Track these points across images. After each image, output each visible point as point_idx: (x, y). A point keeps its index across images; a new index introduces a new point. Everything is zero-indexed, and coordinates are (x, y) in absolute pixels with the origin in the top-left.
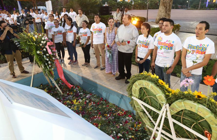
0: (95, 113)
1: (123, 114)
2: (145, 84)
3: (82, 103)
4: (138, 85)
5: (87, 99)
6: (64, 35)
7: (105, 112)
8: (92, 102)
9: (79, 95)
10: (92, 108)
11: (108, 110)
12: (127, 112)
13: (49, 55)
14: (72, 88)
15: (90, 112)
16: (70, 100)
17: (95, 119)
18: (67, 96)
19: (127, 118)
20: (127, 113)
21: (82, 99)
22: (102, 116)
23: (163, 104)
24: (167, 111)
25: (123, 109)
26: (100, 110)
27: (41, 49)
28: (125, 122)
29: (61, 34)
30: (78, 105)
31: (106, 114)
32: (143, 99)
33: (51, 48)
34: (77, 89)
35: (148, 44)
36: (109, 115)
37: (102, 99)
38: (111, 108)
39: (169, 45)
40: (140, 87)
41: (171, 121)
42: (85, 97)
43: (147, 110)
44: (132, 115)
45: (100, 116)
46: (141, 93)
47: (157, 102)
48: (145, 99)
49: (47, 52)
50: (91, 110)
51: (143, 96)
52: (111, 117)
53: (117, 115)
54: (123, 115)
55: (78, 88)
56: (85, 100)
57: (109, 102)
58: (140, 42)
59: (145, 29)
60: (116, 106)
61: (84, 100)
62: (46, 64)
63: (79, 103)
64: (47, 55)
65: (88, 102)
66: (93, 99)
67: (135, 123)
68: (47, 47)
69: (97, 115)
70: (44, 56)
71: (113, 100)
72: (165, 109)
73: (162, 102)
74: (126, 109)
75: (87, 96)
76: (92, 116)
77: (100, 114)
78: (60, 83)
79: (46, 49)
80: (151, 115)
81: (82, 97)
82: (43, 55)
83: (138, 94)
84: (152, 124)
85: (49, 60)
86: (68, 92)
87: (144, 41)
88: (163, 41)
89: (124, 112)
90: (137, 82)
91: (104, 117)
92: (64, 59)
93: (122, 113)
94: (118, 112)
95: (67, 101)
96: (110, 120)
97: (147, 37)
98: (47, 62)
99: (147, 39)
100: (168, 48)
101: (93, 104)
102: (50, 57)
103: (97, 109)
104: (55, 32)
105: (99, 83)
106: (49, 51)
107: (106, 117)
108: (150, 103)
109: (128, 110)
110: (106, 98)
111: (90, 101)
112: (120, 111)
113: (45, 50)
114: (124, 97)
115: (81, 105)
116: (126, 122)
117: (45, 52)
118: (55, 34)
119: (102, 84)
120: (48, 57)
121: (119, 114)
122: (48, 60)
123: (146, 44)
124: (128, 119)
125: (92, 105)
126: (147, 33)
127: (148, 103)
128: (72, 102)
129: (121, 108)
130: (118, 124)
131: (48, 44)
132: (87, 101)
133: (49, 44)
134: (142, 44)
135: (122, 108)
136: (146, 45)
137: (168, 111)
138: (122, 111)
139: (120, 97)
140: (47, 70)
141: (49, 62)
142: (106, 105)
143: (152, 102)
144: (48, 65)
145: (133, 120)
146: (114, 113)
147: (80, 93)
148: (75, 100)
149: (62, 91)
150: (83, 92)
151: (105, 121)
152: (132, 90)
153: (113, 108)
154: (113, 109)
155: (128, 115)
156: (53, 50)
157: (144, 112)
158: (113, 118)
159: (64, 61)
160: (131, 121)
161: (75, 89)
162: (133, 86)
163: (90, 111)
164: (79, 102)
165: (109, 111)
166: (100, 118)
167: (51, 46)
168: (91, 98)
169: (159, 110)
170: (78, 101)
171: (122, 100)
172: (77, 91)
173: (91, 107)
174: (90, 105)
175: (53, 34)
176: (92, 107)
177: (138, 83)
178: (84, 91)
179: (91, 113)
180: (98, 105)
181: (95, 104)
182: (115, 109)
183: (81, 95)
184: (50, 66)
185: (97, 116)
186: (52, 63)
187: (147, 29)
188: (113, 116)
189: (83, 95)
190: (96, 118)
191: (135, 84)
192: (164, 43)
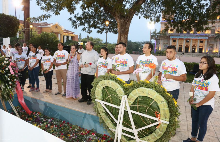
1: (86, 133)
2: (107, 82)
5: (49, 123)
6: (27, 61)
7: (68, 133)
8: (54, 125)
9: (40, 120)
11: (71, 131)
12: (90, 131)
13: (11, 75)
14: (32, 114)
15: (52, 133)
20: (90, 132)
21: (43, 123)
22: (64, 136)
23: (122, 97)
24: (126, 103)
25: (86, 129)
26: (62, 132)
27: (3, 68)
28: (88, 140)
29: (24, 61)
31: (69, 135)
32: (105, 100)
33: (14, 69)
34: (37, 114)
35: (107, 64)
36: (72, 135)
37: (64, 122)
38: (74, 129)
39: (124, 62)
40: (102, 87)
41: (130, 112)
42: (47, 121)
43: (109, 110)
44: (95, 133)
45: (62, 136)
46: (103, 95)
47: (117, 98)
48: (107, 99)
49: (9, 72)
50: (53, 131)
51: (105, 97)
52: (74, 137)
53: (80, 134)
55: (39, 114)
56: (47, 124)
57: (71, 124)
58: (100, 63)
59: (104, 52)
60: (79, 127)
61: (45, 123)
62: (6, 84)
63: (39, 127)
64: (9, 75)
65: (50, 125)
66: (55, 123)
67: (99, 139)
68: (10, 67)
69: (60, 136)
70: (5, 75)
72: (124, 101)
74: (89, 129)
75: (48, 121)
77: (63, 135)
78: (18, 110)
79: (9, 69)
80: (113, 115)
81: (42, 122)
83: (101, 97)
84: (114, 126)
85: (10, 81)
86: (27, 118)
87: (104, 62)
88: (119, 60)
89: (88, 132)
91: (67, 137)
92: (23, 87)
94: (81, 132)
96: (73, 139)
97: (106, 58)
98: (8, 82)
99: (106, 61)
100: (124, 64)
102: (11, 77)
103: (60, 130)
104: (17, 59)
105: (62, 105)
106: (12, 71)
107: (69, 137)
109: (91, 129)
110: (68, 121)
111: (52, 124)
112: (83, 131)
113: (7, 69)
114: (87, 116)
117: (7, 72)
118: (17, 60)
119: (64, 106)
120: (10, 77)
121: (82, 133)
122: (9, 79)
123: (105, 64)
124: (92, 137)
125: (54, 128)
126: (106, 56)
127: (110, 102)
131: (11, 64)
132: (48, 125)
133: (12, 65)
134: (102, 64)
135: (85, 128)
136: (106, 66)
138: (86, 130)
139: (83, 116)
140: (7, 90)
141: (10, 83)
142: (68, 127)
143: (113, 100)
144: (9, 85)
145: (96, 137)
146: (77, 133)
147: (41, 119)
148: (35, 125)
149: (20, 117)
150: (43, 117)
151: (68, 140)
152: (96, 93)
153: (76, 129)
154: (76, 130)
155: (92, 133)
156: (16, 71)
157: (107, 114)
158: (76, 136)
159: (24, 89)
160: (94, 138)
161: (35, 115)
162: (97, 88)
165: (72, 132)
167: (13, 67)
168: (53, 122)
169: (119, 106)
170: (39, 125)
171: (85, 119)
172: (38, 117)
175: (15, 60)
176: (55, 129)
177: (101, 84)
178: (45, 117)
180: (60, 127)
181: (57, 127)
182: (78, 129)
183: (42, 120)
184: (10, 87)
186: (13, 84)
187: (106, 52)
188: (77, 136)
189: (43, 120)
191: (97, 86)
192: (120, 61)
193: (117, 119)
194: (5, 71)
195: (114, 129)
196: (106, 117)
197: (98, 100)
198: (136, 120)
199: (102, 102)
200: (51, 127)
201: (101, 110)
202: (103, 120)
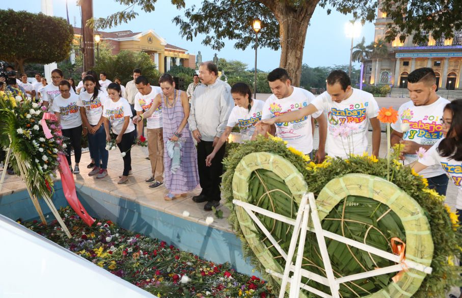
0: (147, 273)
1: (212, 271)
2: (261, 159)
3: (116, 253)
4: (245, 166)
5: (130, 246)
6: (83, 112)
7: (171, 271)
8: (141, 251)
10: (140, 263)
11: (177, 265)
12: (220, 266)
13: (46, 139)
14: (94, 224)
15: (135, 270)
16: (87, 250)
17: (148, 285)
18: (81, 242)
19: (222, 279)
20: (220, 269)
21: (117, 246)
22: (163, 278)
23: (300, 196)
24: (310, 212)
25: (210, 262)
26: (158, 267)
27: (28, 125)
28: (216, 288)
30: (106, 259)
32: (257, 201)
33: (53, 126)
34: (106, 226)
37: (164, 244)
38: (184, 261)
40: (249, 171)
41: (321, 235)
42: (125, 241)
43: (267, 227)
44: (232, 272)
45: (158, 278)
46: (252, 190)
47: (287, 199)
48: (263, 200)
49: (41, 133)
50: (138, 266)
51: (257, 195)
54: (211, 274)
55: (110, 225)
56: (125, 248)
57: (178, 250)
60: (196, 257)
61: (122, 247)
62: (37, 161)
63: (109, 254)
64: (42, 139)
65: (131, 251)
66: (142, 245)
67: (240, 288)
68: (42, 122)
69: (153, 278)
70: (34, 141)
71: (189, 244)
72: (307, 207)
73: (299, 193)
74: (218, 262)
75: (129, 241)
76: (140, 279)
77: (160, 274)
78: (66, 215)
79: (41, 127)
80: (277, 240)
81: (116, 243)
82: (32, 139)
83: (246, 193)
84: (278, 264)
85: (45, 153)
86: (84, 233)
89: (215, 269)
90: (244, 160)
91: (168, 279)
93: (210, 269)
94: (201, 269)
95: (80, 252)
96: (182, 285)
98: (39, 156)
101: (142, 256)
102: (46, 145)
103: (153, 263)
105: (157, 207)
106: (48, 132)
108: (273, 208)
109: (222, 263)
110: (172, 243)
111: (136, 249)
112: (204, 267)
113: (36, 127)
114: (212, 233)
115: (113, 259)
116: (219, 287)
117: (38, 133)
118: (63, 112)
119: (163, 209)
120: (43, 145)
121: (202, 272)
122: (41, 150)
124: (225, 282)
125: (141, 258)
127: (269, 208)
128: (94, 252)
129: (207, 261)
130: (201, 293)
131: (46, 116)
132: (129, 249)
133: (48, 118)
135: (209, 260)
137: (312, 210)
138: (210, 265)
139: (205, 234)
140: (37, 172)
141: (45, 158)
142: (172, 256)
143: (278, 202)
144: (42, 163)
145: (235, 283)
146: (192, 271)
147: (114, 236)
148: (101, 249)
149: (70, 231)
150: (119, 232)
151: (170, 287)
152: (233, 184)
153: (189, 261)
154: (189, 264)
155: (224, 271)
156: (56, 131)
159: (79, 170)
160: (230, 285)
161: (102, 227)
162: (236, 173)
163: (136, 268)
164: (111, 252)
165: (180, 268)
166: (158, 282)
167: (51, 124)
168: (138, 244)
169: (292, 218)
170: (108, 251)
171: (210, 240)
172: (107, 231)
173: (138, 260)
174: (137, 256)
176: (141, 261)
177: (246, 163)
178: (123, 231)
179: (138, 272)
180: (154, 256)
181: (146, 256)
182: (193, 262)
183: (115, 239)
184: (46, 166)
185: (151, 279)
186: (51, 160)
188: (190, 277)
189: (118, 238)
190: (150, 282)
191: (238, 166)
193: (286, 250)
194: (33, 131)
195: (278, 272)
196: (258, 242)
197: (240, 201)
198: (337, 256)
199: (250, 208)
200: (135, 254)
201: (246, 227)
202: (250, 248)
